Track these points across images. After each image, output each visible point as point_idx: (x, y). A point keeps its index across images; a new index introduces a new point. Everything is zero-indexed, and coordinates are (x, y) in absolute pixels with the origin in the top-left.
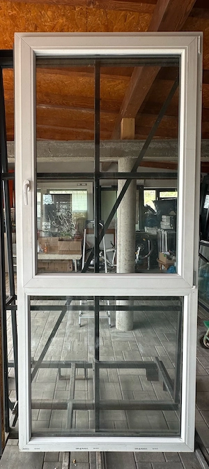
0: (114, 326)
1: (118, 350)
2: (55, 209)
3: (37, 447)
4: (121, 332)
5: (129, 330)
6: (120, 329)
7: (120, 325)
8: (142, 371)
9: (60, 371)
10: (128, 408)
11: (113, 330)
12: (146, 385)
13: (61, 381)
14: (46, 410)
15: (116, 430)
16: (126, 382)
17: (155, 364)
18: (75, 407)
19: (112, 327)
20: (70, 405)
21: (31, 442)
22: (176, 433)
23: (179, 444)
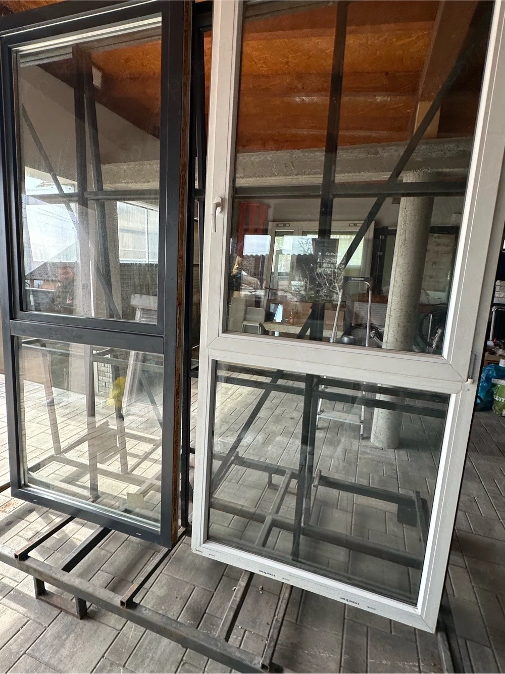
0: (368, 438)
1: (365, 470)
2: (315, 262)
3: (212, 553)
4: (376, 448)
5: (389, 447)
6: (377, 444)
7: (376, 437)
8: (393, 507)
9: (270, 478)
10: (357, 549)
11: (364, 443)
12: (393, 527)
13: (269, 490)
14: (242, 519)
15: (329, 569)
16: (363, 515)
17: (413, 502)
18: (275, 524)
19: (364, 438)
20: (268, 520)
21: (205, 545)
22: (410, 598)
23: (412, 615)
